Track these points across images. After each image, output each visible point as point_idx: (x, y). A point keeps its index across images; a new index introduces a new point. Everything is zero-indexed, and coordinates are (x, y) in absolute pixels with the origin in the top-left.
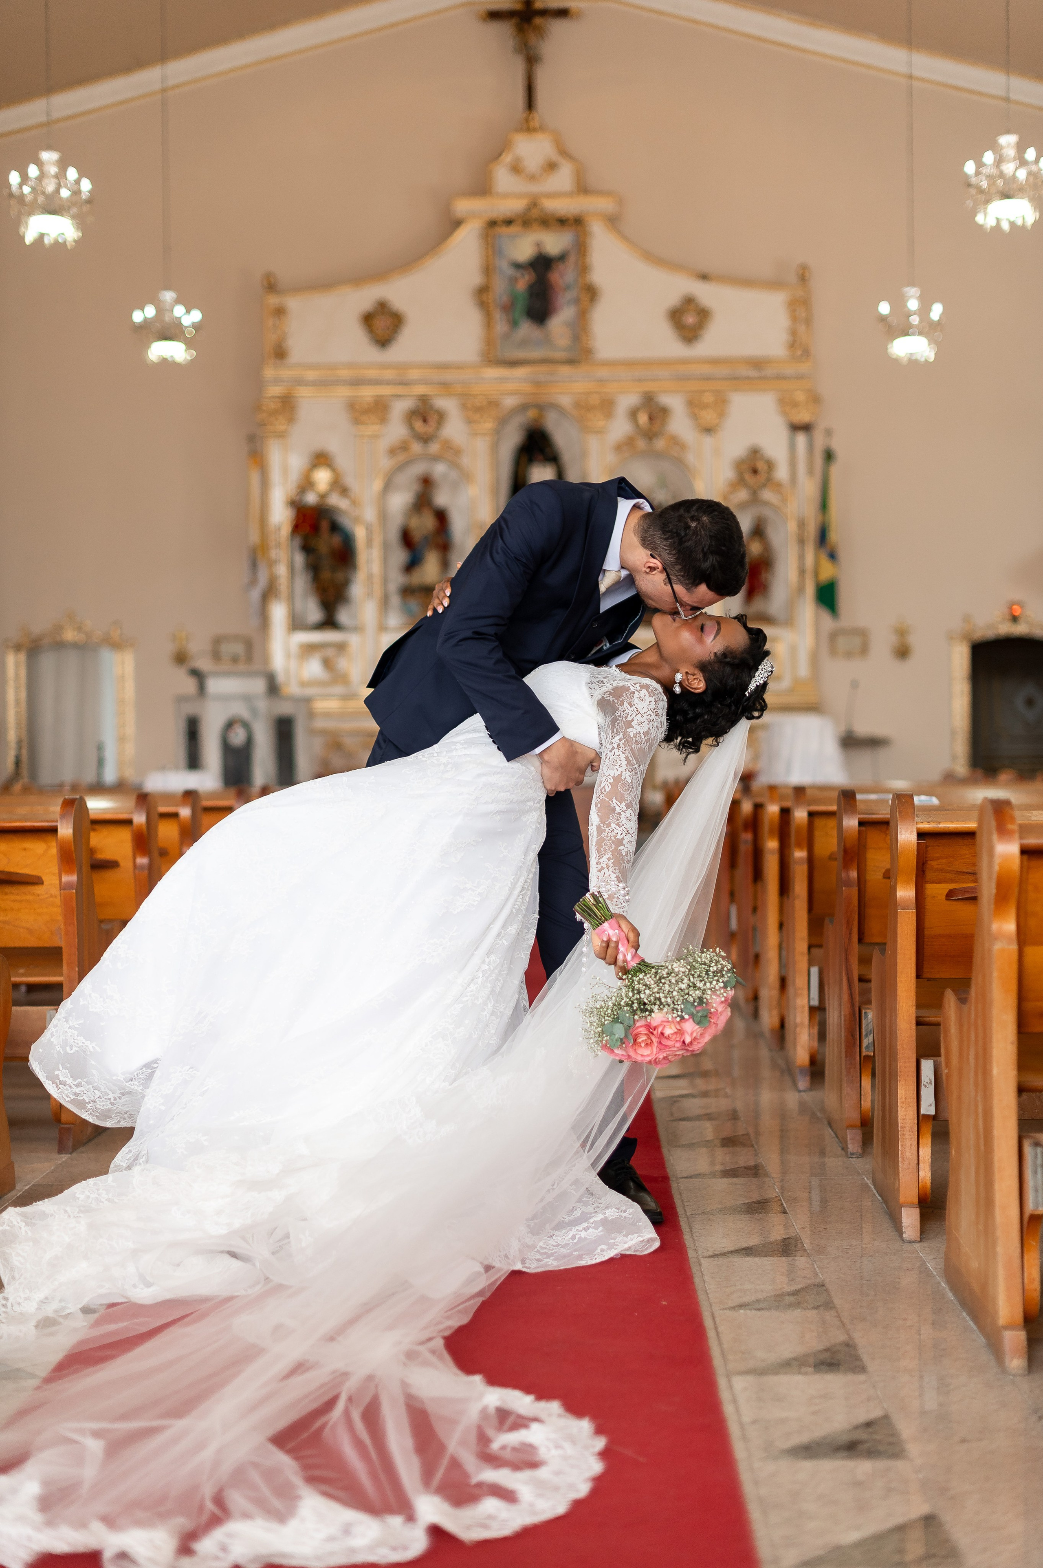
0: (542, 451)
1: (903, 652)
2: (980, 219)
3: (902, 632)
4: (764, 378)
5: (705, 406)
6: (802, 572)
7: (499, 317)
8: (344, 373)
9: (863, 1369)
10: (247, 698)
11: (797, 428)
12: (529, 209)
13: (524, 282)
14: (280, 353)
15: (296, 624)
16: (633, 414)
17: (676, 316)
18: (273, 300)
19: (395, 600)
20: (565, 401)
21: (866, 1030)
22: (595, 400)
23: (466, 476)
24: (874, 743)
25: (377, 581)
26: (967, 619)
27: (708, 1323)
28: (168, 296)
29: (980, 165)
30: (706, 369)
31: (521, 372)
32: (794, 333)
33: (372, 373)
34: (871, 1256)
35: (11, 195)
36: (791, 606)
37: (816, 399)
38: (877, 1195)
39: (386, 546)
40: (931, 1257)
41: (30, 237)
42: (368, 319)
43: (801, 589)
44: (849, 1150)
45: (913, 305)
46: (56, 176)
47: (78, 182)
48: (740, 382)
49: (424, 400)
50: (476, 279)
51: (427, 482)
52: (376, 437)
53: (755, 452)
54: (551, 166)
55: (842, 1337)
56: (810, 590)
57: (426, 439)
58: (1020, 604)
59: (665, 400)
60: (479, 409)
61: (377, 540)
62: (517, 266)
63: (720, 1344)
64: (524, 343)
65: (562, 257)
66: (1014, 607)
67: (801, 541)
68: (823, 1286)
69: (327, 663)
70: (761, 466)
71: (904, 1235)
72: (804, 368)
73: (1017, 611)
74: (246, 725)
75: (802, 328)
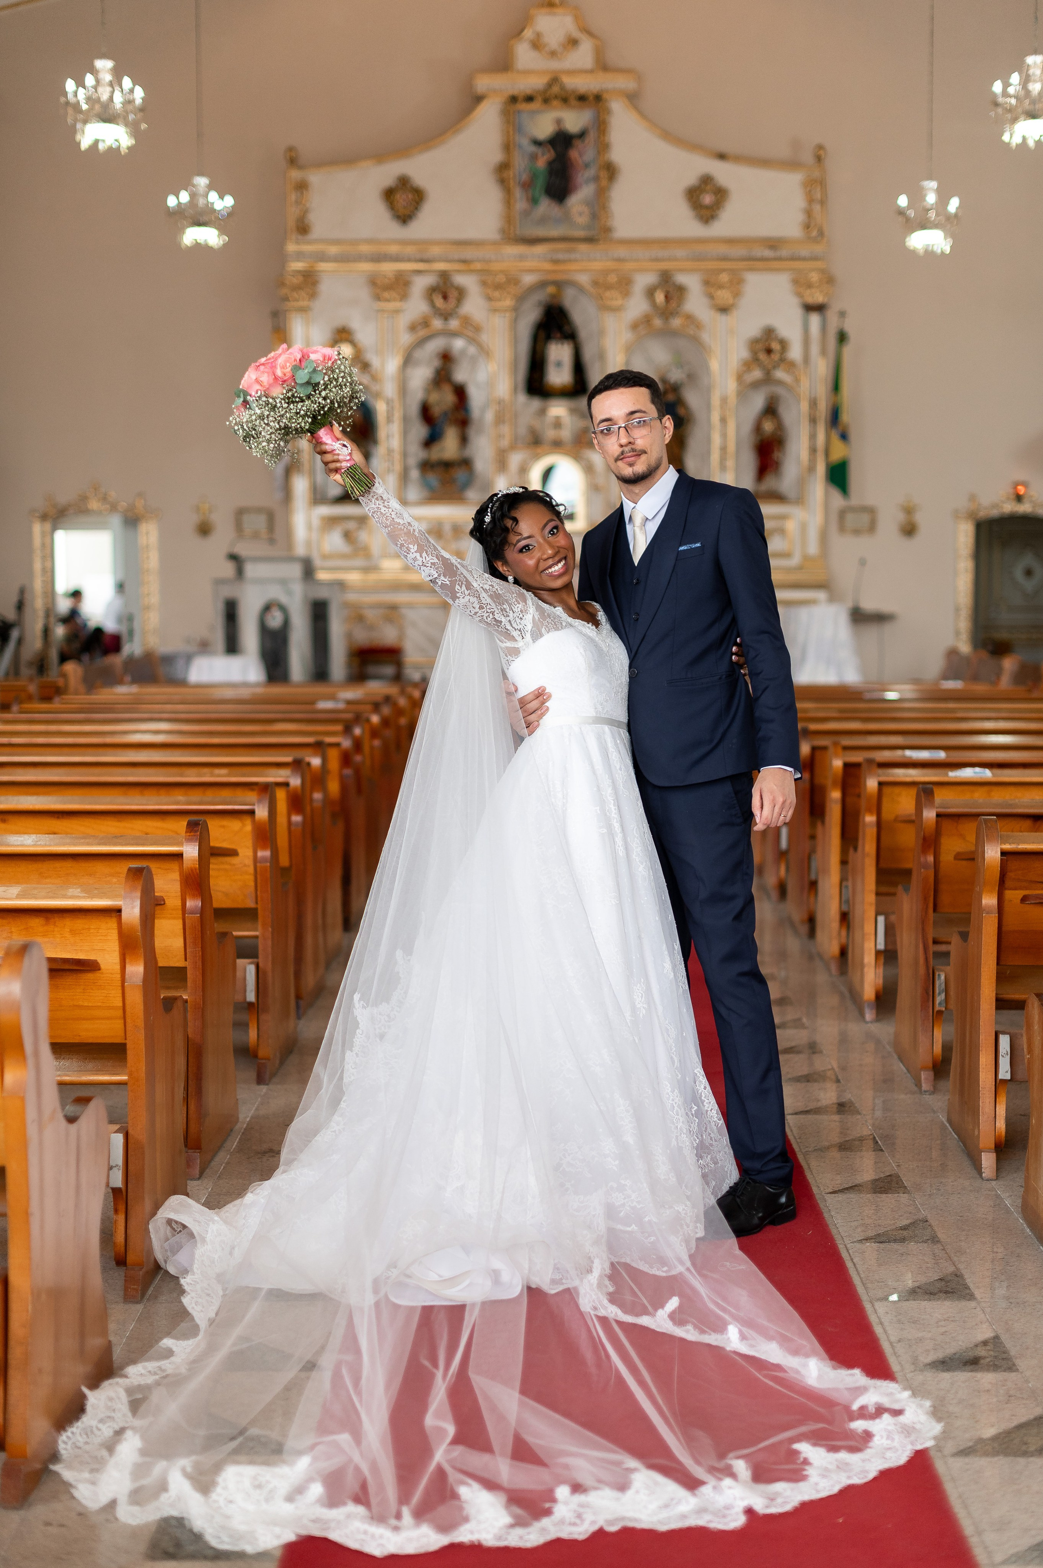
0: (560, 328)
1: (909, 530)
2: (1006, 138)
3: (909, 511)
4: (780, 259)
5: (721, 287)
6: (813, 450)
7: (518, 193)
8: (365, 249)
9: (971, 1297)
10: (283, 582)
11: (810, 308)
12: (550, 85)
13: (543, 160)
14: (303, 229)
15: (318, 497)
16: (650, 293)
17: (693, 195)
18: (295, 174)
19: (415, 474)
20: (583, 279)
21: (939, 989)
22: (613, 278)
23: (485, 352)
24: (880, 618)
25: (397, 457)
26: (972, 498)
27: (844, 1254)
28: (202, 182)
29: (1006, 85)
30: (723, 249)
31: (539, 249)
32: (809, 213)
33: (394, 249)
34: (959, 1193)
35: (67, 103)
36: (802, 483)
37: (829, 280)
38: (954, 1134)
39: (406, 420)
40: (1008, 1194)
41: (85, 143)
42: (389, 194)
43: (811, 469)
44: (923, 1088)
45: (931, 198)
46: (111, 84)
47: (132, 91)
48: (755, 263)
49: (445, 276)
50: (497, 157)
51: (447, 358)
52: (397, 311)
53: (769, 333)
54: (573, 42)
55: (951, 1269)
56: (821, 469)
57: (446, 316)
58: (1025, 484)
59: (682, 279)
60: (498, 287)
61: (397, 415)
62: (537, 143)
63: (858, 1274)
64: (543, 221)
65: (582, 135)
66: (1019, 487)
67: (813, 421)
68: (927, 1221)
69: (347, 536)
70: (775, 346)
71: (983, 1175)
72: (818, 249)
73: (1021, 490)
74: (283, 609)
75: (817, 208)
